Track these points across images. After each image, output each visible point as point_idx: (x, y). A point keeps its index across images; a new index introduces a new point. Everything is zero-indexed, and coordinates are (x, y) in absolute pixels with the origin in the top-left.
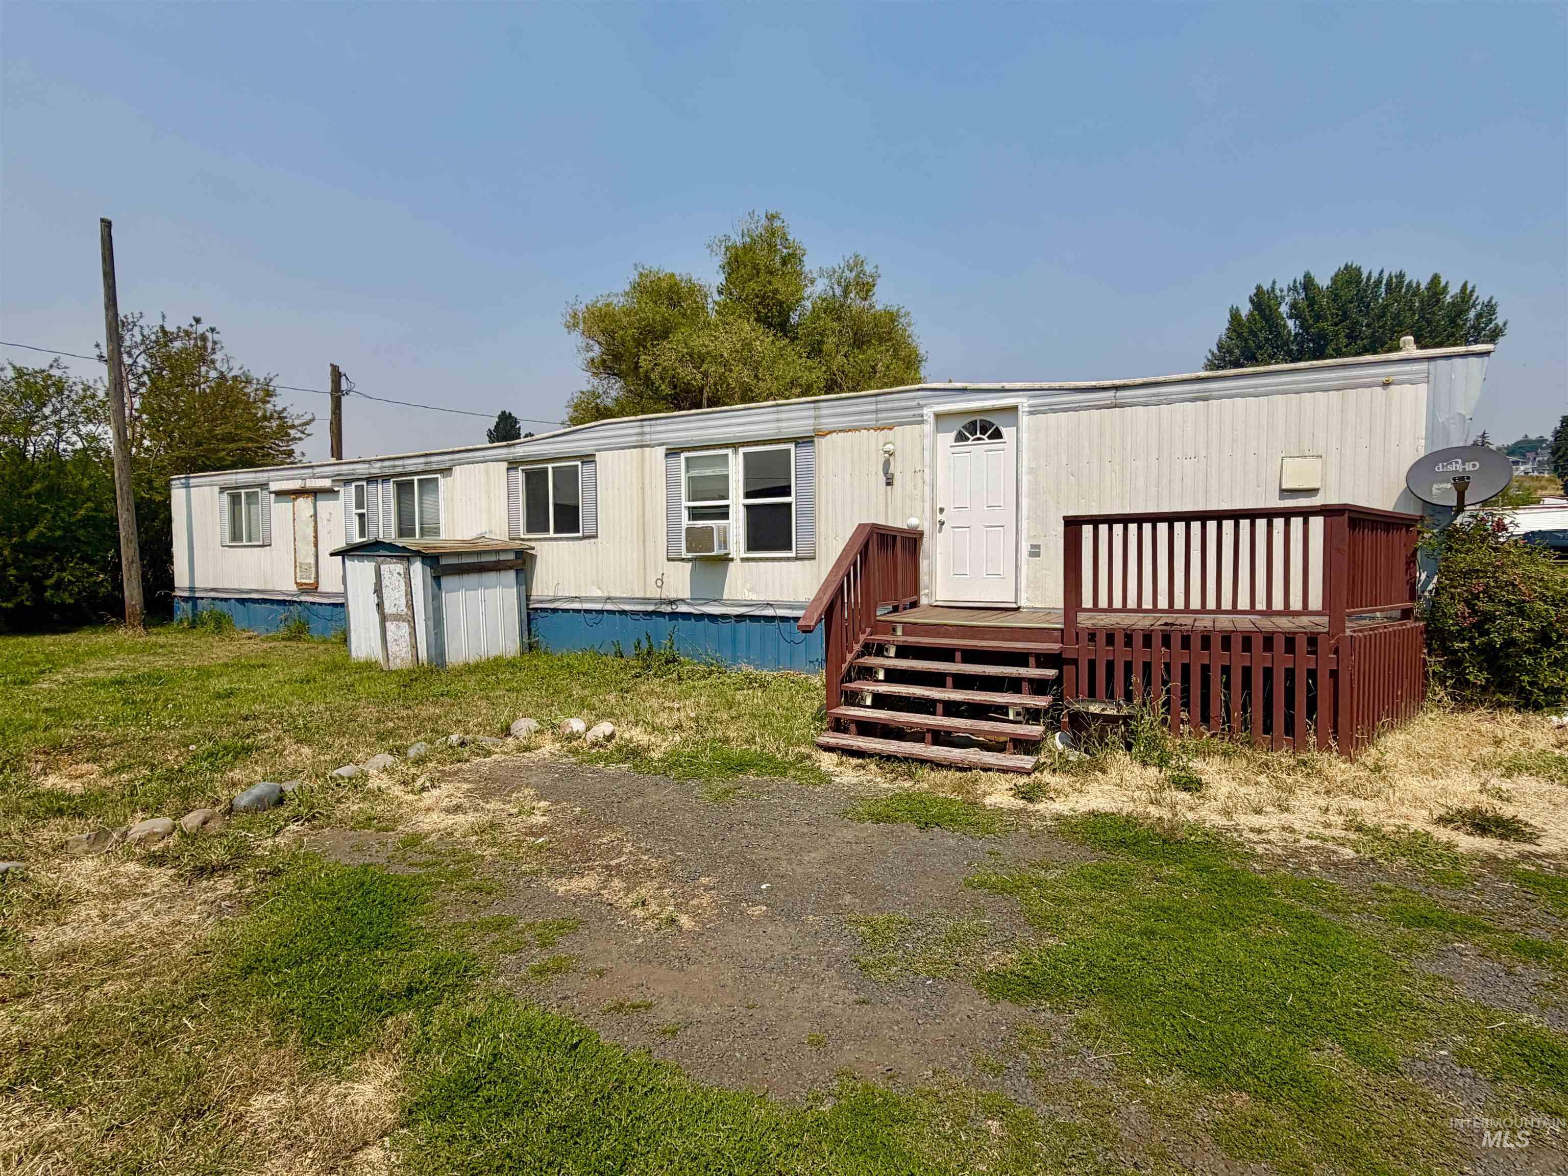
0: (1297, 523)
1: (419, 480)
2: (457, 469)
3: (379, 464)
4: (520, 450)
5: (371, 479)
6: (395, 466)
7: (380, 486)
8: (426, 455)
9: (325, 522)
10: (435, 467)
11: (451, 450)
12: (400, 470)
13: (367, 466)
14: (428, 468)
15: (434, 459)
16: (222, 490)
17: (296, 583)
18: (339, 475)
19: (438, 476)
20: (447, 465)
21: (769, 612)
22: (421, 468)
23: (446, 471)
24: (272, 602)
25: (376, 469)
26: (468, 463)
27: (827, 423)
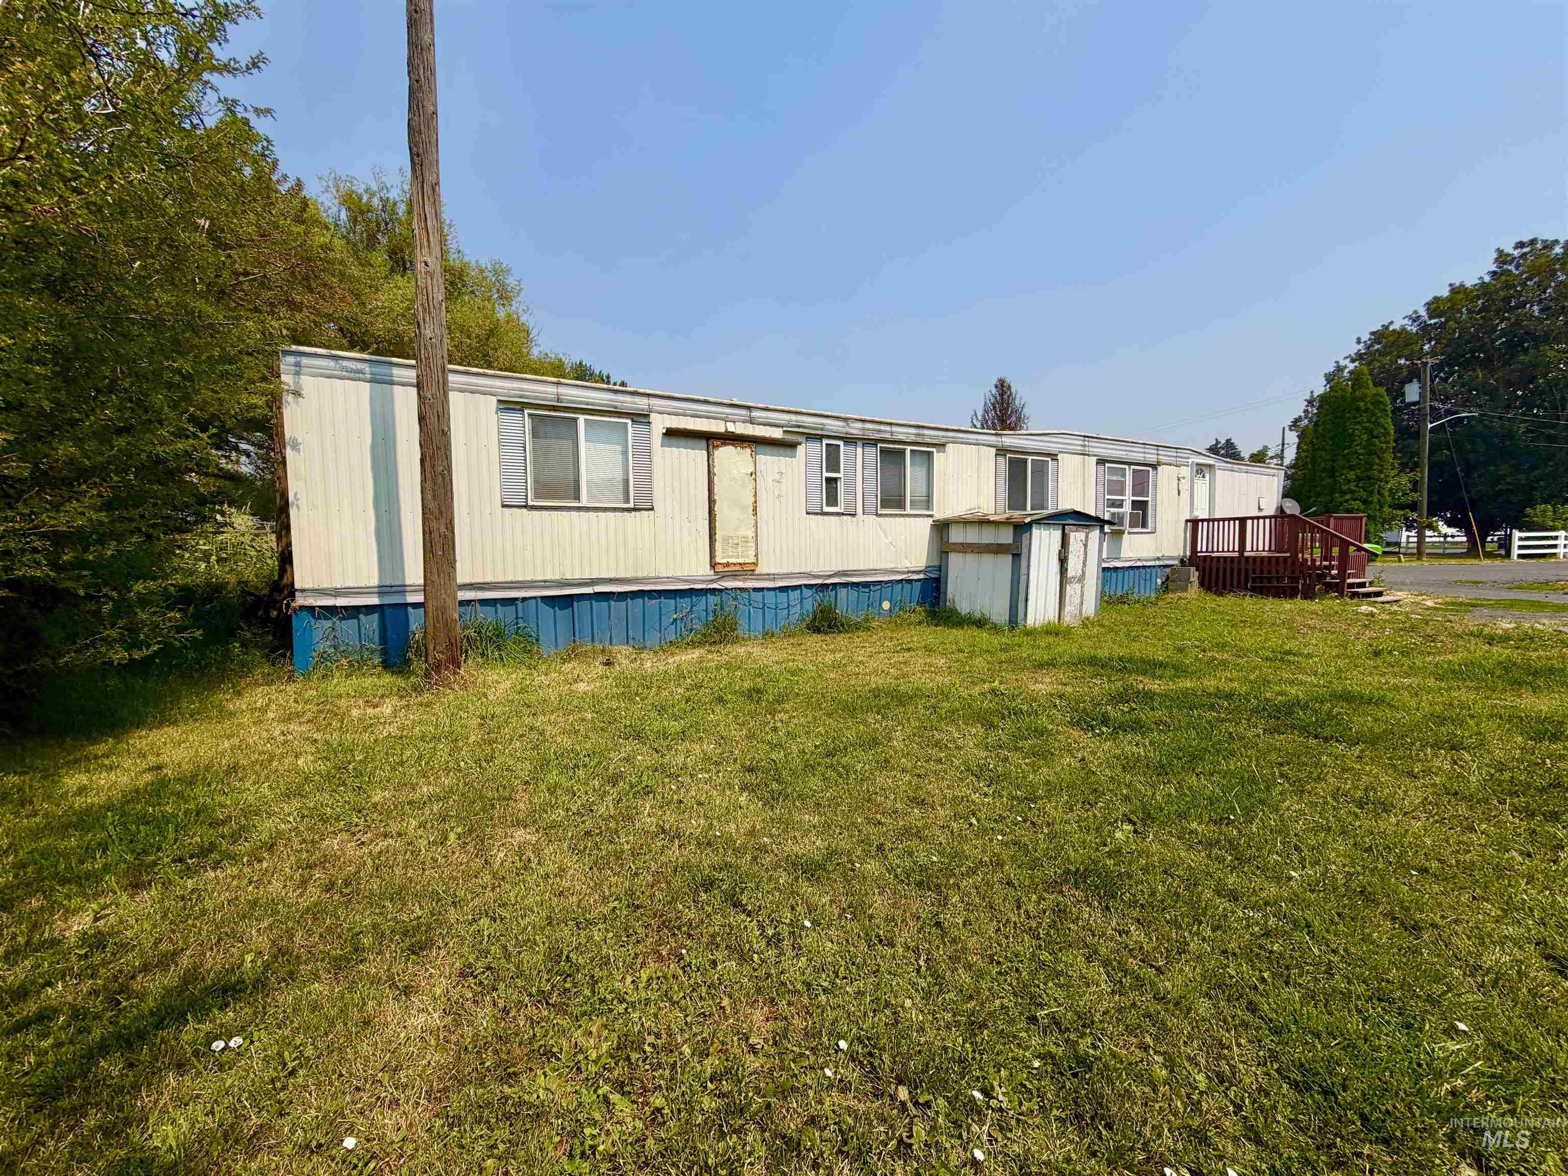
0: (1261, 521)
1: (912, 451)
2: (950, 447)
3: (859, 425)
4: (1009, 440)
5: (850, 440)
6: (880, 431)
7: (859, 450)
8: (918, 427)
9: (770, 483)
10: (928, 440)
11: (944, 427)
12: (888, 436)
13: (841, 424)
14: (919, 440)
15: (926, 432)
16: (508, 406)
17: (713, 565)
18: (799, 427)
19: (934, 450)
20: (943, 441)
21: (1139, 564)
22: (912, 438)
23: (941, 446)
24: (651, 594)
25: (855, 429)
26: (962, 443)
27: (1163, 459)
